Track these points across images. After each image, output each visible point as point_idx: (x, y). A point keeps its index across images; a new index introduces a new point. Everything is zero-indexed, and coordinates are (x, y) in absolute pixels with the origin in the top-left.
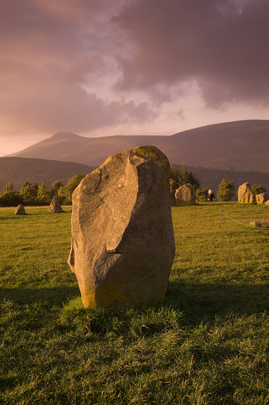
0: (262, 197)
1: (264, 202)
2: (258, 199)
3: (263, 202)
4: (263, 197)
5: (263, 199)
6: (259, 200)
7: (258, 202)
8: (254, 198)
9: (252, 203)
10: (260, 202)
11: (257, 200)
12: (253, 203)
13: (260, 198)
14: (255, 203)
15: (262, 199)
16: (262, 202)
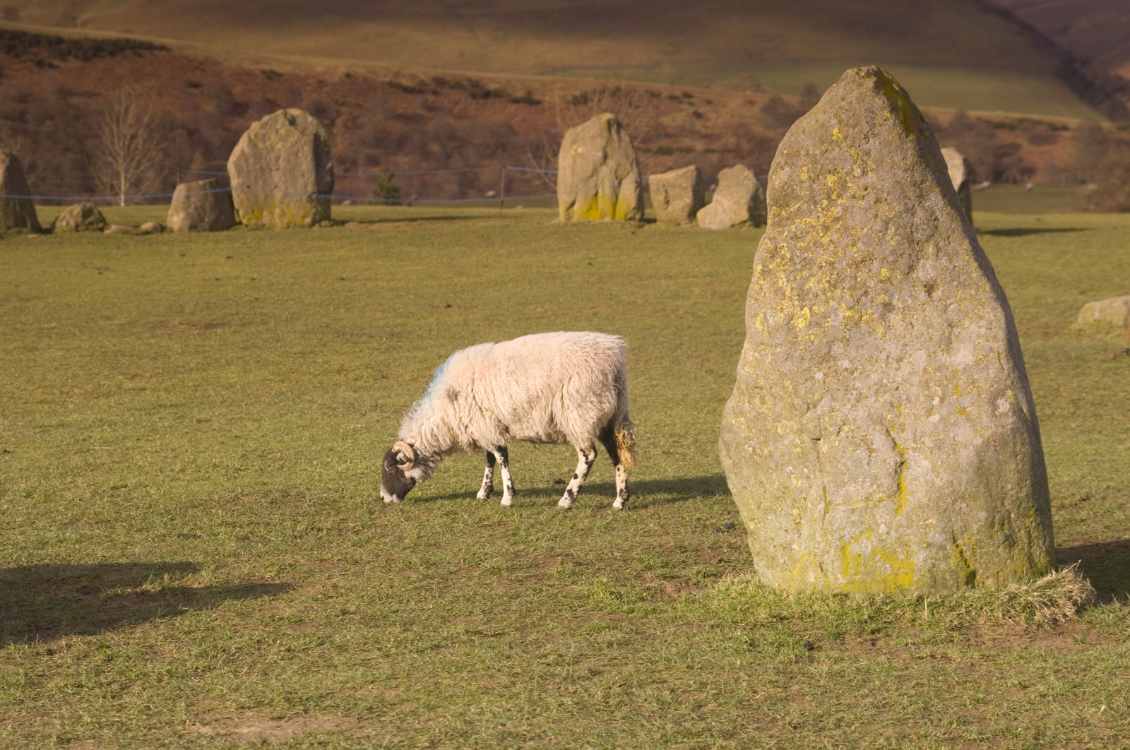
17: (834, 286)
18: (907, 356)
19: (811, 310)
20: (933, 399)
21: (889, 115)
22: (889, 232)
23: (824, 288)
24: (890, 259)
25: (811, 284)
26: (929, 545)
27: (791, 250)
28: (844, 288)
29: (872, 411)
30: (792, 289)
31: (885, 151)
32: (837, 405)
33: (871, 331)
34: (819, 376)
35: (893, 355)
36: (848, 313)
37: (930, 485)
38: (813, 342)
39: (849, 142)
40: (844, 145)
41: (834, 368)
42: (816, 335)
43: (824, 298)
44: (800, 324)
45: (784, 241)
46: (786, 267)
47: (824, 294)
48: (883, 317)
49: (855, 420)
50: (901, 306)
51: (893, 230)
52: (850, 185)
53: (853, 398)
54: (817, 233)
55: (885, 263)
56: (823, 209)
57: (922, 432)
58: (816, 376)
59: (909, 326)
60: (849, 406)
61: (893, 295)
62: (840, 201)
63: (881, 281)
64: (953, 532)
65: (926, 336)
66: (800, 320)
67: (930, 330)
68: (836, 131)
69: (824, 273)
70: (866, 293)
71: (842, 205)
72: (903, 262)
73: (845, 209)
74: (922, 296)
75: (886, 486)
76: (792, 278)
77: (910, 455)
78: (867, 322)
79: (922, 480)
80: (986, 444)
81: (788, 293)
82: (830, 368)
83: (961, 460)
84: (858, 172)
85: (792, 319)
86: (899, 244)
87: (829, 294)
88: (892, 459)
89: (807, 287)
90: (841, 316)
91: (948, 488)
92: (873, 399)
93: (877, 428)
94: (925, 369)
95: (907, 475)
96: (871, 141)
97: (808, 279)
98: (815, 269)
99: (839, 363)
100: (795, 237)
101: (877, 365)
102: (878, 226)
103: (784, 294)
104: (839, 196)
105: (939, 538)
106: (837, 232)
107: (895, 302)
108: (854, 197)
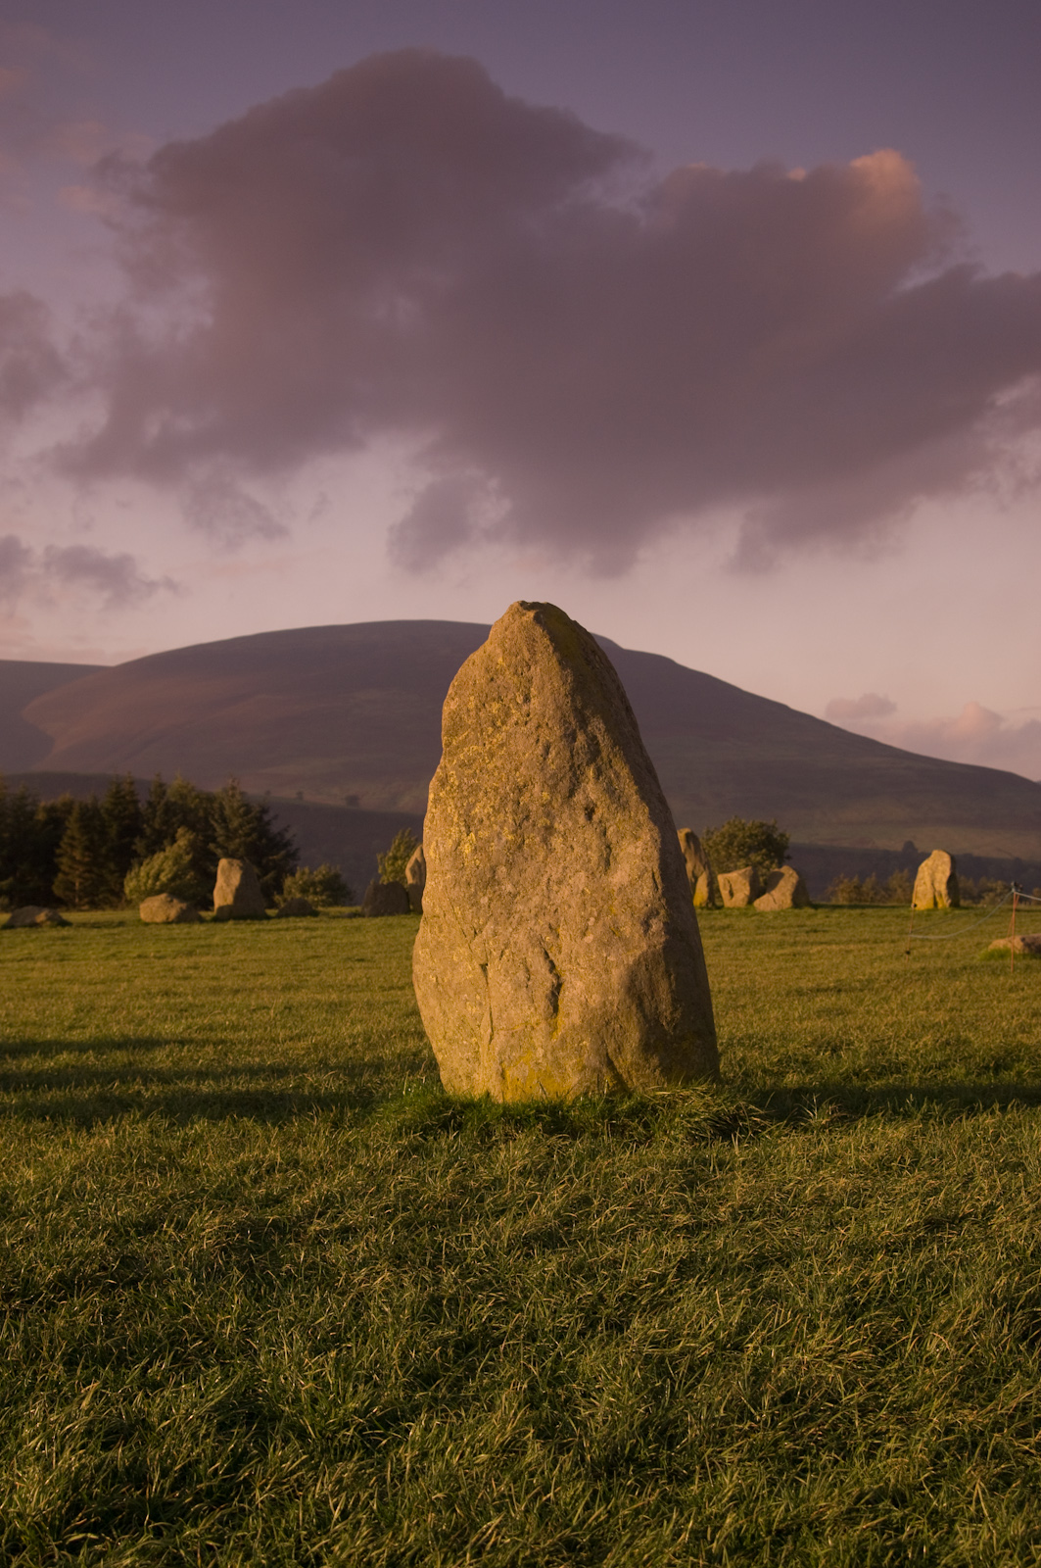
0: (744, 881)
1: (751, 900)
2: (729, 888)
3: (746, 900)
4: (748, 884)
5: (747, 890)
6: (731, 894)
7: (728, 902)
8: (712, 885)
9: (704, 905)
10: (734, 899)
11: (725, 893)
12: (710, 905)
13: (734, 888)
14: (714, 904)
15: (743, 891)
16: (743, 900)
17: (497, 811)
18: (567, 878)
19: (476, 834)
20: (588, 920)
21: (548, 642)
22: (550, 756)
23: (488, 813)
24: (550, 783)
25: (477, 810)
26: (584, 1067)
27: (459, 778)
28: (506, 813)
29: (532, 934)
30: (460, 815)
31: (546, 678)
32: (500, 929)
33: (533, 854)
34: (484, 900)
35: (554, 878)
36: (510, 837)
37: (584, 1006)
38: (478, 867)
39: (512, 670)
40: (508, 673)
41: (498, 893)
42: (481, 861)
43: (488, 823)
44: (467, 849)
45: (453, 769)
46: (455, 794)
47: (488, 818)
48: (545, 841)
49: (515, 943)
50: (562, 829)
51: (554, 753)
52: (514, 711)
53: (514, 921)
54: (484, 760)
55: (546, 786)
56: (489, 736)
57: (577, 953)
58: (482, 901)
59: (570, 849)
60: (511, 930)
61: (554, 818)
62: (504, 728)
63: (543, 805)
64: (607, 1054)
65: (585, 857)
66: (466, 846)
67: (589, 852)
68: (500, 660)
69: (488, 799)
70: (527, 818)
71: (507, 732)
72: (564, 786)
73: (509, 735)
74: (582, 819)
75: (542, 1007)
76: (459, 805)
77: (567, 977)
78: (529, 846)
79: (576, 1000)
80: (638, 963)
81: (455, 820)
82: (494, 892)
83: (613, 980)
84: (520, 700)
85: (459, 845)
86: (560, 768)
87: (493, 819)
88: (549, 980)
89: (473, 812)
90: (504, 839)
91: (600, 1009)
92: (533, 922)
93: (536, 950)
94: (583, 891)
95: (565, 996)
96: (533, 668)
97: (474, 805)
98: (481, 794)
99: (503, 887)
100: (462, 765)
101: (538, 888)
102: (540, 750)
103: (452, 821)
104: (504, 723)
105: (594, 1061)
106: (501, 758)
107: (556, 825)
108: (517, 724)
